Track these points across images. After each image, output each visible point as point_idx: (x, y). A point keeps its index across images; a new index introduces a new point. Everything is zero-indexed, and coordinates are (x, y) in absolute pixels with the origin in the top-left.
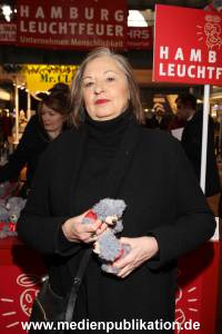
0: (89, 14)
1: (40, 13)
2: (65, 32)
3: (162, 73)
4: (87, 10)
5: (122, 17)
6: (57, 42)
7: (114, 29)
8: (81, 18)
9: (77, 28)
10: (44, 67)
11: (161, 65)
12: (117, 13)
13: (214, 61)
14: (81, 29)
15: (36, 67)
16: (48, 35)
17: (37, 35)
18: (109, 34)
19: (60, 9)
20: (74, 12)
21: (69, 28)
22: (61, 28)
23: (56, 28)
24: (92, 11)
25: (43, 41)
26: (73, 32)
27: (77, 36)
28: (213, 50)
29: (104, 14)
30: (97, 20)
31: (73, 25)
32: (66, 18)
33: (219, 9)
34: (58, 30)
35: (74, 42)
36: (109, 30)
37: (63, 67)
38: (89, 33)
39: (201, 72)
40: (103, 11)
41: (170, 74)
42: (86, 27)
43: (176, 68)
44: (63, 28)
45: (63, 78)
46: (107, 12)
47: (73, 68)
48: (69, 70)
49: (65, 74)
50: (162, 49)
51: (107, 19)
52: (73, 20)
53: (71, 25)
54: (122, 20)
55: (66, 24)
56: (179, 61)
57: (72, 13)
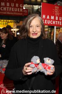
0: (13, 5)
2: (6, 10)
4: (12, 4)
6: (3, 13)
8: (10, 6)
11: (43, 20)
13: (57, 19)
14: (10, 9)
19: (4, 3)
20: (8, 4)
21: (7, 9)
22: (4, 9)
24: (13, 4)
26: (8, 10)
27: (9, 11)
29: (17, 5)
30: (15, 7)
32: (6, 6)
33: (59, 5)
35: (8, 13)
36: (18, 10)
37: (2, 20)
40: (17, 4)
44: (5, 9)
45: (2, 24)
46: (18, 5)
47: (5, 20)
48: (4, 21)
49: (3, 22)
50: (43, 15)
51: (18, 7)
52: (8, 7)
53: (7, 8)
54: (22, 7)
55: (6, 8)
56: (48, 19)
57: (7, 4)
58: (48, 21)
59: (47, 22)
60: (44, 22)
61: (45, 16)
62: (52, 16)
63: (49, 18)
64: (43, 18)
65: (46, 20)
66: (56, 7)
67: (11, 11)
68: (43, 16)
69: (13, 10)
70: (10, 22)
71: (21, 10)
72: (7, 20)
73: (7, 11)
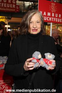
5: (15, 2)
7: (12, 5)
12: (13, 1)
14: (2, 5)
18: (11, 7)
27: (1, 7)
28: (53, 13)
29: (10, 1)
38: (5, 6)
42: (4, 4)
50: (40, 11)
58: (45, 17)
71: (14, 6)
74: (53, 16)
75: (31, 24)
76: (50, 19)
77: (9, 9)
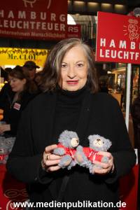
0: (43, 16)
1: (11, 14)
2: (28, 27)
3: (101, 56)
4: (42, 14)
6: (22, 34)
7: (59, 26)
8: (38, 19)
9: (35, 25)
10: (10, 49)
11: (101, 50)
12: (61, 16)
13: (134, 48)
14: (38, 26)
15: (5, 49)
16: (16, 29)
17: (9, 29)
18: (56, 29)
19: (24, 12)
21: (30, 25)
22: (25, 25)
23: (21, 25)
24: (45, 14)
25: (13, 33)
26: (33, 27)
27: (35, 30)
28: (133, 41)
29: (53, 16)
30: (48, 20)
31: (33, 23)
32: (28, 18)
33: (137, 15)
34: (23, 26)
35: (33, 34)
37: (23, 50)
39: (126, 55)
40: (52, 14)
41: (107, 56)
42: (41, 25)
43: (110, 53)
44: (26, 25)
45: (23, 57)
46: (55, 15)
47: (29, 50)
48: (27, 52)
49: (24, 54)
50: (101, 39)
51: (55, 20)
52: (33, 20)
53: (31, 23)
54: (64, 20)
55: (28, 22)
56: (112, 48)
57: (32, 15)
58: (112, 51)
59: (110, 55)
60: (104, 53)
61: (104, 42)
62: (121, 42)
63: (114, 46)
64: (101, 45)
65: (107, 51)
66: (131, 21)
67: (40, 31)
68: (102, 42)
69: (43, 28)
70: (41, 53)
71: (62, 27)
72: (34, 50)
73: (30, 30)
74: (132, 48)
75: (63, 69)
76: (125, 55)
77: (53, 33)
